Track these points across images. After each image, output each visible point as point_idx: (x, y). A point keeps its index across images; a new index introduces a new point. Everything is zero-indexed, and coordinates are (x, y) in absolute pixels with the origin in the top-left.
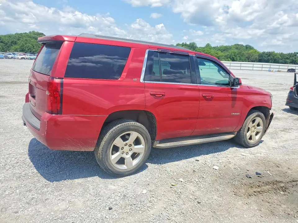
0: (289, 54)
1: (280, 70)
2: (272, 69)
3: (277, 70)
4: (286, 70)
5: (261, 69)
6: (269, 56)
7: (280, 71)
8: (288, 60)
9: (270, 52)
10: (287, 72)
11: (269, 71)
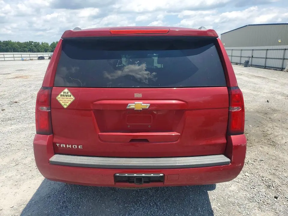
0: (25, 42)
1: (31, 58)
2: (24, 58)
3: (29, 58)
4: (37, 58)
5: (13, 59)
6: (7, 45)
7: (32, 60)
8: (26, 49)
9: (7, 41)
10: (38, 59)
11: (23, 60)
